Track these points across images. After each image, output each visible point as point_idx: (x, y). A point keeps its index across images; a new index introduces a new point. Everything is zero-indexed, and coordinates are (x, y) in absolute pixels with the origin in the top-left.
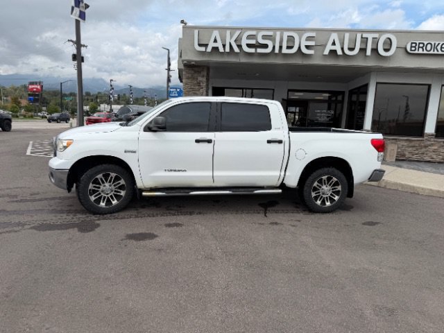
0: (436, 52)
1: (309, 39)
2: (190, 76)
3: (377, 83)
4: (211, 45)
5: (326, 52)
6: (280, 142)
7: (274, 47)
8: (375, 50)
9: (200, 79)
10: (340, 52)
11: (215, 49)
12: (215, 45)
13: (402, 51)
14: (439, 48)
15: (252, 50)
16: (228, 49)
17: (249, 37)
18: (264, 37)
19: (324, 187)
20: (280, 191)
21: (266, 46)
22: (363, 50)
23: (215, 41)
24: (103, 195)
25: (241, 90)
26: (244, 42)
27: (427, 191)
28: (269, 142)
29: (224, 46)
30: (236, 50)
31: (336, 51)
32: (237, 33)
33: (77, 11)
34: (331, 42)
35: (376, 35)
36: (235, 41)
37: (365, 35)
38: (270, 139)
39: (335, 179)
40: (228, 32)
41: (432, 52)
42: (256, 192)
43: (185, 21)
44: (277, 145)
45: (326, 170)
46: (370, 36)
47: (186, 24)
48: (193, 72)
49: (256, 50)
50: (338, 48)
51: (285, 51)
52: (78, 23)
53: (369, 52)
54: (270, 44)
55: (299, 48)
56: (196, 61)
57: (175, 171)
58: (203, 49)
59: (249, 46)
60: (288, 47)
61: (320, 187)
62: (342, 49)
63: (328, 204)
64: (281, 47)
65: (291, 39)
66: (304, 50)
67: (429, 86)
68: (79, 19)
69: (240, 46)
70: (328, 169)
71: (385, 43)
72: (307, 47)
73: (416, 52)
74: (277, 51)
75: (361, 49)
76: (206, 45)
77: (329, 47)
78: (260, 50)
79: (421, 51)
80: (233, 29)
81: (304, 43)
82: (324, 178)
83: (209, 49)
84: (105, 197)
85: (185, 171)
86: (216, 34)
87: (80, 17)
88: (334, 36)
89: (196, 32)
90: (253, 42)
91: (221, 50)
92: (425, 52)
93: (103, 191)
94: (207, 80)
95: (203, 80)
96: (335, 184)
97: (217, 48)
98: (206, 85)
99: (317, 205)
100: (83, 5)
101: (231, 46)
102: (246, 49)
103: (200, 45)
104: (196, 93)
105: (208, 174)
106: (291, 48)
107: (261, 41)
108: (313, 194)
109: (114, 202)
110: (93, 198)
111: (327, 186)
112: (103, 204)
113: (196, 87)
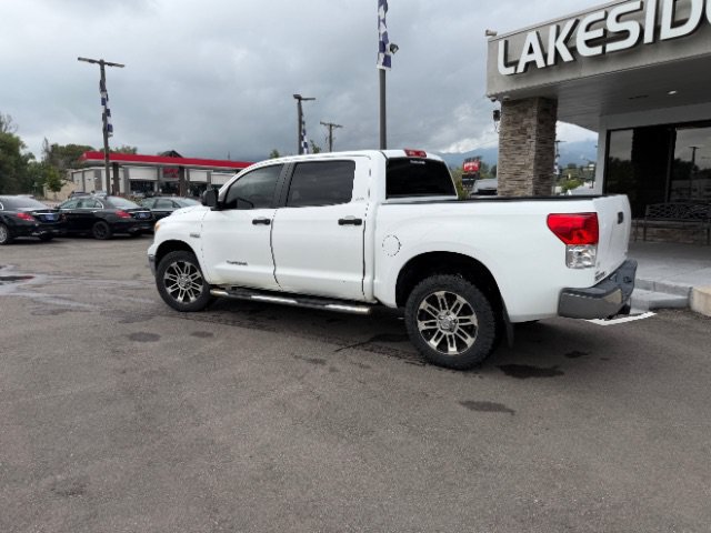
2: (511, 119)
4: (525, 58)
6: (358, 222)
7: (643, 32)
11: (531, 65)
12: (530, 58)
15: (597, 50)
16: (551, 61)
17: (590, 27)
18: (622, 17)
19: (443, 314)
21: (624, 35)
23: (531, 51)
24: (181, 288)
26: (581, 36)
28: (342, 222)
29: (545, 57)
30: (566, 56)
32: (570, 24)
33: (382, 56)
36: (566, 41)
38: (344, 217)
39: (460, 300)
43: (492, 30)
44: (352, 227)
45: (442, 278)
47: (494, 35)
48: (515, 112)
49: (604, 49)
51: (667, 32)
52: (383, 73)
54: (633, 27)
55: (704, 16)
56: (507, 93)
57: (237, 263)
58: (511, 70)
59: (590, 43)
60: (675, 24)
61: (436, 314)
63: (453, 350)
64: (657, 30)
68: (385, 68)
69: (573, 51)
70: (447, 276)
74: (648, 38)
76: (516, 64)
78: (611, 47)
80: (561, 22)
82: (439, 294)
83: (521, 68)
84: (182, 291)
85: (245, 264)
87: (384, 64)
89: (501, 44)
90: (598, 33)
91: (540, 64)
93: (180, 283)
94: (541, 121)
95: (531, 123)
96: (466, 311)
97: (534, 63)
98: (539, 130)
99: (428, 347)
100: (388, 46)
101: (557, 53)
102: (584, 51)
103: (507, 65)
104: (520, 148)
105: (270, 270)
106: (683, 22)
107: (613, 27)
108: (422, 326)
109: (193, 299)
110: (170, 290)
111: (448, 314)
112: (180, 299)
113: (519, 138)
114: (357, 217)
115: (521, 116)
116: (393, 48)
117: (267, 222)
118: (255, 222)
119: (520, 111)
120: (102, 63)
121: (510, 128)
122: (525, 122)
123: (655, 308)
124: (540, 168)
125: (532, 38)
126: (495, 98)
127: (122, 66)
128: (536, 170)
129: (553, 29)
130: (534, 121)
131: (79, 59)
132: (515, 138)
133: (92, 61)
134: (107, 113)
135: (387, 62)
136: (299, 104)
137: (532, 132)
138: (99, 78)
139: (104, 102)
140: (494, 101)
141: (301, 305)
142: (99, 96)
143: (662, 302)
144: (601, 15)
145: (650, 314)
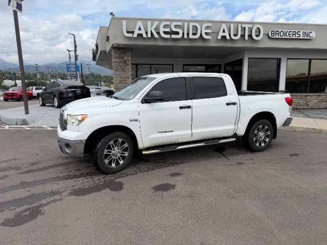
0: (286, 37)
1: (207, 28)
2: (118, 55)
3: (249, 58)
4: (137, 32)
5: (219, 37)
6: (234, 104)
7: (183, 34)
8: (250, 36)
9: (126, 58)
10: (228, 38)
11: (140, 35)
12: (140, 32)
13: (266, 36)
14: (288, 34)
15: (168, 36)
16: (149, 35)
17: (165, 26)
18: (176, 26)
19: (260, 133)
20: (235, 139)
21: (177, 33)
22: (243, 36)
23: (140, 29)
24: (114, 158)
25: (149, 66)
26: (162, 30)
27: (301, 129)
28: (228, 104)
29: (147, 33)
30: (156, 36)
31: (225, 36)
32: (156, 23)
34: (222, 30)
35: (251, 26)
36: (155, 29)
37: (243, 26)
38: (228, 102)
39: (266, 127)
40: (149, 23)
41: (283, 37)
42: (221, 142)
44: (232, 106)
45: (261, 121)
46: (247, 26)
48: (120, 53)
49: (171, 36)
50: (226, 34)
51: (191, 36)
53: (246, 38)
54: (181, 31)
55: (201, 34)
56: (124, 45)
57: (166, 132)
58: (130, 35)
59: (165, 33)
60: (194, 34)
61: (258, 134)
62: (230, 35)
64: (188, 34)
65: (195, 28)
66: (205, 36)
67: (280, 59)
68: (17, 10)
69: (158, 33)
70: (263, 120)
71: (256, 31)
72: (206, 34)
73: (275, 37)
74: (186, 36)
75: (241, 35)
76: (133, 32)
77: (221, 34)
78: (174, 36)
79: (277, 37)
80: (153, 20)
81: (204, 31)
82: (261, 126)
83: (135, 35)
84: (114, 159)
85: (173, 131)
86: (140, 24)
87: (17, 8)
88: (224, 26)
89: (124, 22)
90: (168, 30)
91: (145, 36)
92: (280, 37)
93: (113, 154)
95: (128, 58)
101: (152, 33)
102: (163, 35)
103: (128, 32)
104: (124, 69)
106: (196, 34)
107: (174, 29)
109: (121, 162)
110: (107, 161)
113: (123, 64)
114: (233, 101)
115: (123, 55)
117: (189, 107)
118: (181, 108)
130: (130, 58)
132: (120, 64)
137: (129, 63)
141: (206, 144)
144: (169, 23)
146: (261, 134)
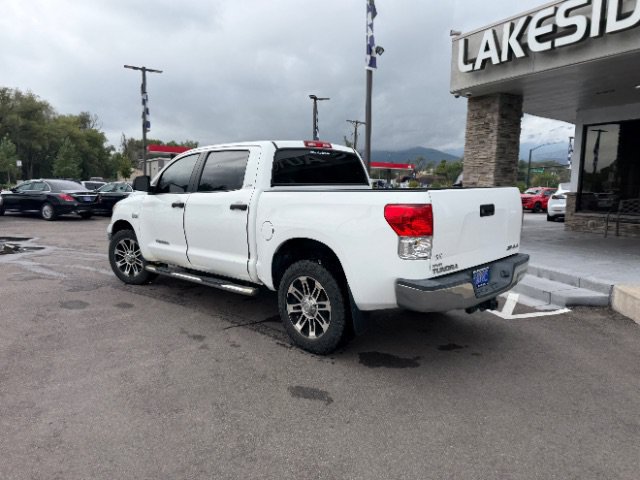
4: (481, 56)
6: (244, 208)
7: (589, 26)
11: (487, 62)
12: (486, 55)
15: (547, 45)
16: (504, 57)
17: (540, 23)
18: (570, 12)
19: (306, 298)
21: (572, 29)
23: (487, 48)
24: (127, 262)
28: (233, 207)
29: (500, 54)
30: (519, 52)
32: (522, 21)
33: (369, 57)
36: (519, 38)
38: (234, 203)
42: (228, 286)
43: (457, 30)
47: (458, 34)
48: (479, 107)
49: (553, 44)
52: (370, 73)
54: (580, 21)
57: (163, 242)
58: (469, 67)
59: (540, 39)
60: (621, 17)
61: (301, 298)
63: (312, 335)
64: (603, 23)
68: (371, 68)
69: (525, 47)
70: (308, 262)
74: (595, 32)
76: (473, 61)
78: (559, 42)
80: (514, 20)
82: (302, 279)
83: (478, 65)
84: (128, 266)
85: (168, 243)
87: (370, 65)
89: (461, 43)
90: (547, 29)
91: (495, 61)
93: (127, 259)
94: (503, 116)
95: (494, 117)
96: (322, 297)
97: (490, 59)
98: (501, 125)
99: (295, 331)
100: (374, 49)
101: (510, 50)
102: (535, 47)
103: (466, 62)
104: (483, 142)
105: (183, 250)
106: (628, 15)
107: (562, 22)
108: (290, 309)
109: (136, 273)
110: (119, 264)
111: (310, 298)
112: (127, 273)
113: (483, 132)
114: (244, 203)
115: (484, 111)
116: (380, 50)
117: (182, 205)
118: (174, 205)
119: (483, 107)
120: (144, 70)
121: (474, 123)
122: (489, 117)
123: (573, 304)
124: (502, 161)
125: (488, 37)
126: (458, 94)
127: (161, 72)
128: (498, 164)
129: (507, 27)
130: (496, 117)
131: (125, 66)
132: (479, 133)
133: (135, 68)
134: (146, 112)
135: (373, 63)
136: (315, 103)
137: (494, 126)
138: (141, 82)
139: (144, 102)
140: (457, 97)
142: (140, 97)
143: (583, 299)
144: (550, 11)
145: (566, 310)
146: (310, 302)
